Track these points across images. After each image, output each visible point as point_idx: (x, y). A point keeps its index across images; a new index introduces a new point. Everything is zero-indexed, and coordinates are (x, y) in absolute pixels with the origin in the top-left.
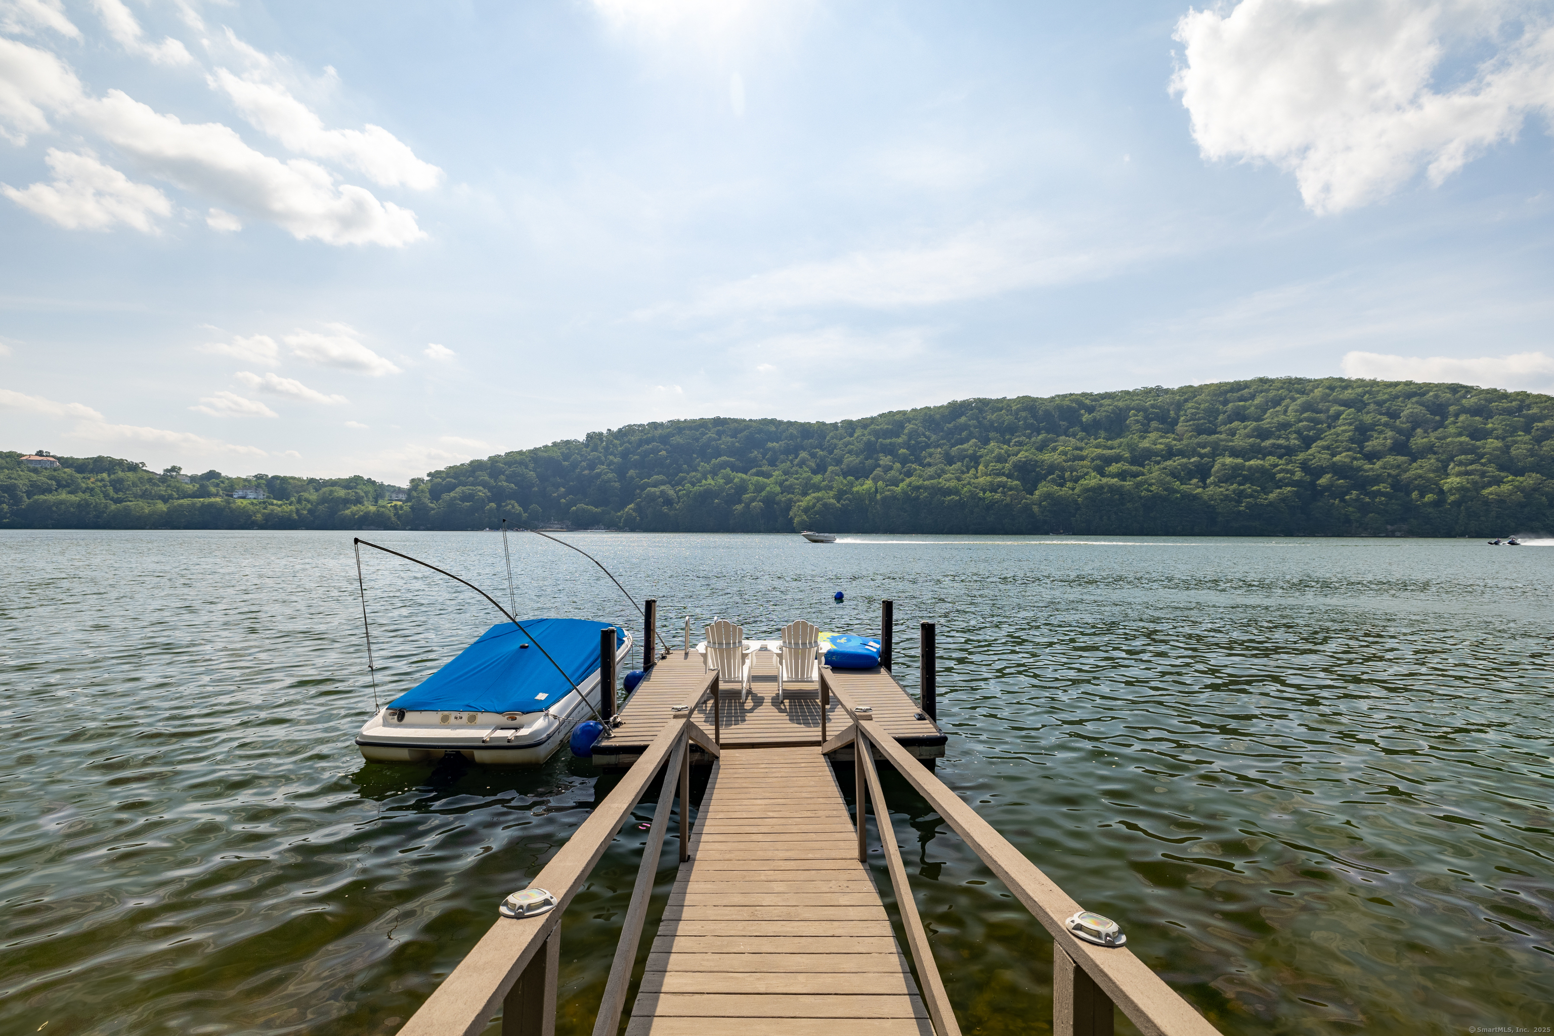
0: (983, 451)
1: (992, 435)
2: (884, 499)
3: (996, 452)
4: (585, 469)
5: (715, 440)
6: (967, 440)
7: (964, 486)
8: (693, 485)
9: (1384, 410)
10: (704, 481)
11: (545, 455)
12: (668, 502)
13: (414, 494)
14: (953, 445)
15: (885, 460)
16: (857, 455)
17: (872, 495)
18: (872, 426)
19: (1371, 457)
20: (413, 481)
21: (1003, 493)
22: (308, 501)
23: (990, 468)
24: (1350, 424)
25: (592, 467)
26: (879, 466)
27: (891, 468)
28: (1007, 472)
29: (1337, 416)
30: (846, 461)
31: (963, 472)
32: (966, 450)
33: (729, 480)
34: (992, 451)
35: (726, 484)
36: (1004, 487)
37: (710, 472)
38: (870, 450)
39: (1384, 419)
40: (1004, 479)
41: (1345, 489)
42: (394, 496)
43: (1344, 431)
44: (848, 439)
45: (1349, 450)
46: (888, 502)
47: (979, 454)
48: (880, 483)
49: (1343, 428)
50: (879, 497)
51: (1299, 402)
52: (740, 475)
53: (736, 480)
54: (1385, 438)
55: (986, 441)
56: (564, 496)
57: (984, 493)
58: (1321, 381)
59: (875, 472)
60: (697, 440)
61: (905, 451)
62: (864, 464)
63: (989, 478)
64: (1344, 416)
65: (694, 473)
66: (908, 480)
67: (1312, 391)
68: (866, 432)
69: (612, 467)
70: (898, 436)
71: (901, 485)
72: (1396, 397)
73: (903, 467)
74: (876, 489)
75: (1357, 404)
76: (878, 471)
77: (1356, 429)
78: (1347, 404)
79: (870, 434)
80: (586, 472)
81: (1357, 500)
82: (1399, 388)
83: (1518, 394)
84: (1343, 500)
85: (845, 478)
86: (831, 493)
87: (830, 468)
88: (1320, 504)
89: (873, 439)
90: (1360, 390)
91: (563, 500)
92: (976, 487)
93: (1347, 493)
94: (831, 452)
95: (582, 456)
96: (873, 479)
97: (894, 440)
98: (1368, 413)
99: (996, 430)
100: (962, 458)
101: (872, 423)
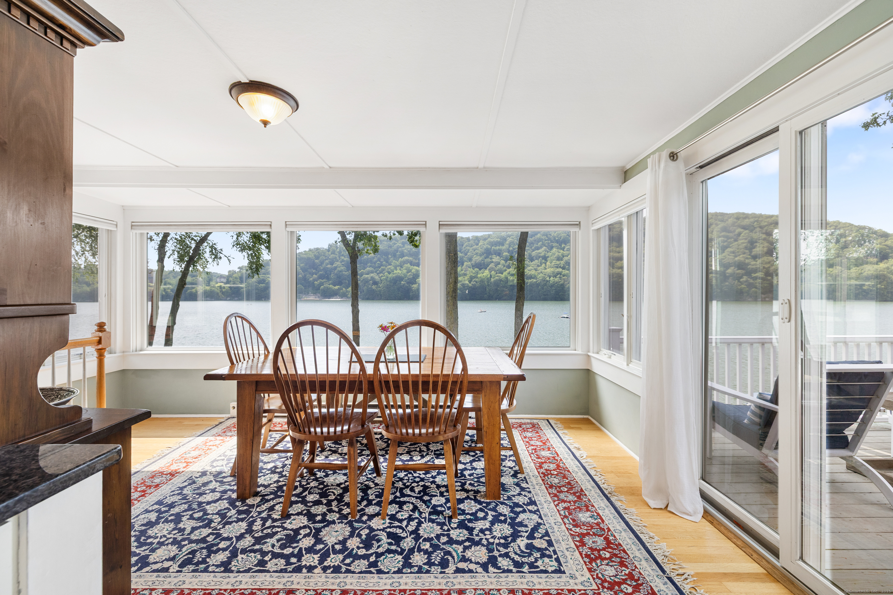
0: (549, 254)
1: (555, 244)
2: (495, 282)
3: (556, 255)
4: (327, 264)
5: (400, 247)
6: (541, 247)
7: (539, 273)
8: (389, 273)
9: (764, 231)
10: (395, 271)
11: (305, 256)
12: (375, 283)
13: (231, 279)
14: (533, 251)
15: (496, 259)
16: (481, 255)
17: (489, 280)
18: (489, 239)
19: (755, 258)
20: (229, 272)
21: (560, 278)
22: (170, 284)
23: (553, 264)
24: (746, 239)
25: (332, 263)
26: (492, 262)
27: (499, 264)
28: (562, 266)
29: (739, 234)
30: (474, 259)
31: (538, 266)
32: (540, 253)
33: (409, 271)
34: (554, 254)
35: (408, 272)
36: (561, 274)
37: (398, 266)
38: (488, 253)
39: (764, 236)
40: (560, 270)
41: (740, 275)
42: (218, 280)
43: (743, 243)
44: (475, 247)
45: (744, 253)
46: (498, 283)
47: (547, 255)
48: (493, 272)
49: (742, 241)
50: (492, 280)
51: (720, 226)
52: (416, 267)
53: (413, 271)
54: (763, 247)
55: (552, 248)
56: (315, 280)
57: (550, 277)
58: (733, 214)
59: (490, 266)
60: (391, 247)
61: (507, 253)
62: (484, 260)
63: (552, 269)
64: (742, 235)
65: (390, 267)
66: (508, 270)
67: (727, 220)
68: (485, 243)
69: (343, 263)
70: (503, 245)
71: (504, 273)
72: (771, 224)
73: (506, 263)
74: (491, 276)
75: (750, 228)
76: (492, 265)
77: (749, 242)
78: (744, 228)
79: (488, 244)
80: (329, 266)
81: (746, 281)
82: (773, 219)
83: (834, 222)
84: (739, 281)
85: (473, 269)
86: (466, 278)
87: (465, 263)
88: (727, 283)
89: (489, 247)
90: (752, 220)
91: (316, 282)
92: (545, 275)
93: (741, 277)
94: (466, 255)
95: (326, 256)
96: (489, 269)
97: (501, 247)
98: (756, 233)
99: (557, 242)
100: (538, 257)
101: (489, 237)
